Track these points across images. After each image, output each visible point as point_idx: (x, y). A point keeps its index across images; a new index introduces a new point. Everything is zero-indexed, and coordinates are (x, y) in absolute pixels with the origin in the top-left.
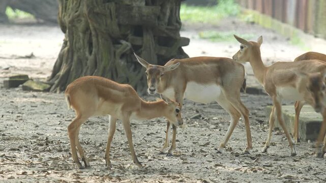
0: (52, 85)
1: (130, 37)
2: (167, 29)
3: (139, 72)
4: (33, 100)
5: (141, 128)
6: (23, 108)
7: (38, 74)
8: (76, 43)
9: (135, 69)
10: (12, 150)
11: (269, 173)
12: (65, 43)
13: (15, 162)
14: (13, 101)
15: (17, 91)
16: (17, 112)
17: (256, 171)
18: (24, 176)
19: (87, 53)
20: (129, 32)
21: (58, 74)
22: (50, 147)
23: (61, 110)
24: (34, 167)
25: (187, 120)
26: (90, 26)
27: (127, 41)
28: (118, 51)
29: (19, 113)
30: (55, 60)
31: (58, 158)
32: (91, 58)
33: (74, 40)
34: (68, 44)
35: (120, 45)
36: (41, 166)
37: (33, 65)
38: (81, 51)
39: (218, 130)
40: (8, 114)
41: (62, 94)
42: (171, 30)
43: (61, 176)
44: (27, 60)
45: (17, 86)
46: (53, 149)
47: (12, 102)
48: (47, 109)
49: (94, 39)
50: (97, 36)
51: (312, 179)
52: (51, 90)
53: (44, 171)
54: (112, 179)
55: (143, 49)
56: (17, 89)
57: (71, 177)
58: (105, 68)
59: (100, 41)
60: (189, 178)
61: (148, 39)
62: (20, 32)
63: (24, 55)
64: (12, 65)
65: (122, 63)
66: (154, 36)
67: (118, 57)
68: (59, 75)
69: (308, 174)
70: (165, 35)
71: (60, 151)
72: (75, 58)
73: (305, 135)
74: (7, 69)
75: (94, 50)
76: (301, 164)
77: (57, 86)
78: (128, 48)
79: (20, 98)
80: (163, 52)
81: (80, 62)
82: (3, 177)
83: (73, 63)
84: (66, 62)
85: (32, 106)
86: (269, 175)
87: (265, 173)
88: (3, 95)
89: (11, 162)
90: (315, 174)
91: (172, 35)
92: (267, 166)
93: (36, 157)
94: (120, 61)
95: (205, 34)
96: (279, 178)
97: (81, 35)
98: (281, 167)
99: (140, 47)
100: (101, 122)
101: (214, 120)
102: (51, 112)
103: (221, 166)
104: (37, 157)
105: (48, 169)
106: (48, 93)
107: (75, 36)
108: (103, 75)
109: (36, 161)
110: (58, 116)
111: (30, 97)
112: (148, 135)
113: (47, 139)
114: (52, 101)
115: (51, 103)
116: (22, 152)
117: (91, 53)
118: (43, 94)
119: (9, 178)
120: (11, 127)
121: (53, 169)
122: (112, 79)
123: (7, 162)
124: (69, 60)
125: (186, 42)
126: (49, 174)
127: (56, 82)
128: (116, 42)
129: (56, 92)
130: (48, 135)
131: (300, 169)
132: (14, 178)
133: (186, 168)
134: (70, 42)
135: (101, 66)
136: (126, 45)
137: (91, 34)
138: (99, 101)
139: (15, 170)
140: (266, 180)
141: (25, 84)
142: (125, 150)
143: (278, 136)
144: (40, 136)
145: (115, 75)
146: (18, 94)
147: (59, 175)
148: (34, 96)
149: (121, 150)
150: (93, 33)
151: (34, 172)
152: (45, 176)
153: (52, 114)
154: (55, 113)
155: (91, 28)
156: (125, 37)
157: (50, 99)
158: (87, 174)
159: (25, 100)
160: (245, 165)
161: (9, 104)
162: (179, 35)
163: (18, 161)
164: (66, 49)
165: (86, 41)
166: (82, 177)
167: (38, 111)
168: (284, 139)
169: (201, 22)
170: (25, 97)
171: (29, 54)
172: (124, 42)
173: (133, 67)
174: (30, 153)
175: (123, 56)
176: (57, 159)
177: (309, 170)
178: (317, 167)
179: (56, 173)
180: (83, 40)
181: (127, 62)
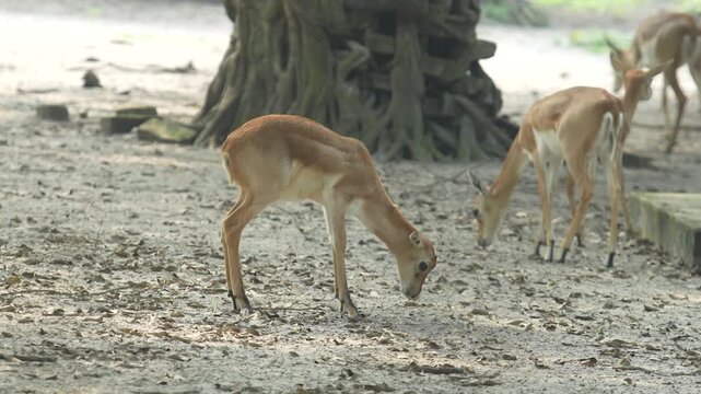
0: (199, 130)
1: (369, 35)
2: (447, 21)
3: (385, 111)
4: (154, 160)
5: (354, 230)
6: (124, 176)
7: (187, 106)
8: (253, 43)
9: (377, 104)
10: (56, 262)
11: (579, 334)
12: (233, 42)
13: (51, 289)
14: (110, 160)
15: (127, 142)
16: (107, 185)
17: (553, 328)
18: (56, 318)
19: (277, 67)
20: (366, 25)
21: (214, 108)
22: (140, 261)
23: (203, 184)
24: (87, 300)
25: (461, 214)
26: (286, 8)
27: (362, 43)
28: (342, 64)
29: (110, 187)
30: (210, 79)
31: (145, 283)
32: (285, 76)
33: (251, 39)
34: (238, 44)
35: (346, 53)
36: (102, 299)
37: (187, 87)
38: (265, 61)
39: (515, 239)
40: (86, 188)
41: (219, 150)
42: (455, 23)
43: (133, 322)
44: (177, 77)
45: (128, 131)
46: (144, 265)
47: (106, 163)
48: (173, 182)
49: (292, 38)
50: (299, 32)
51: (665, 349)
52: (198, 140)
53: (102, 310)
54: (238, 331)
55: (394, 61)
56: (127, 136)
57: (154, 324)
58: (312, 99)
59: (305, 41)
60: (403, 336)
61: (406, 42)
62: (191, 17)
63: (172, 66)
64: (140, 85)
65: (350, 90)
66: (420, 36)
67: (341, 78)
68: (216, 111)
69: (662, 339)
70: (442, 34)
71: (157, 269)
72: (252, 76)
73: (692, 258)
74: (126, 93)
75: (292, 59)
76: (658, 317)
77: (210, 134)
78: (363, 59)
79: (126, 155)
80: (439, 70)
81: (261, 83)
82: (10, 318)
83: (248, 87)
84: (233, 84)
85: (144, 174)
86: (577, 338)
87: (572, 332)
88: (93, 147)
89: (43, 288)
90: (675, 340)
91: (459, 35)
92: (582, 318)
93: (100, 279)
94: (345, 85)
95: (583, 35)
96: (596, 343)
97: (266, 26)
98: (610, 321)
99: (389, 57)
100: (274, 214)
101: (518, 217)
102: (180, 188)
103: (486, 314)
104: (103, 280)
105: (114, 306)
106: (189, 147)
107: (253, 30)
108: (308, 115)
109: (97, 288)
110: (189, 197)
111: (150, 154)
112: (361, 243)
113: (142, 243)
114: (191, 165)
115: (187, 169)
116: (75, 269)
117: (284, 65)
118: (179, 150)
119: (20, 322)
120: (81, 216)
121: (124, 306)
122: (328, 123)
123: (35, 288)
124: (239, 80)
125: (489, 49)
126: (109, 316)
127: (209, 125)
128: (338, 43)
129: (206, 146)
130: (149, 235)
131: (650, 327)
132: (32, 321)
133: (407, 315)
134: (242, 41)
135: (305, 94)
136: (359, 52)
137: (285, 26)
138: (291, 168)
139: (43, 305)
140: (565, 347)
141: (144, 127)
142: (296, 272)
143: (640, 256)
144: (131, 237)
145: (333, 117)
146: (126, 146)
147: (130, 320)
148: (158, 153)
149: (288, 274)
150: (291, 24)
151: (79, 311)
152: (100, 321)
153: (179, 192)
154: (186, 191)
155: (288, 13)
156: (358, 36)
157: (190, 159)
158: (192, 319)
159: (136, 159)
160: (536, 314)
161: (98, 169)
162: (474, 35)
163: (58, 287)
164: (233, 56)
165: (276, 40)
166: (179, 325)
167: (151, 184)
168: (648, 263)
169: (592, 10)
170: (137, 154)
171: (183, 64)
172: (355, 46)
173: (373, 99)
174: (93, 272)
175: (352, 75)
176: (143, 285)
177: (668, 330)
178: (689, 324)
179: (126, 315)
180: (270, 39)
181: (361, 89)
